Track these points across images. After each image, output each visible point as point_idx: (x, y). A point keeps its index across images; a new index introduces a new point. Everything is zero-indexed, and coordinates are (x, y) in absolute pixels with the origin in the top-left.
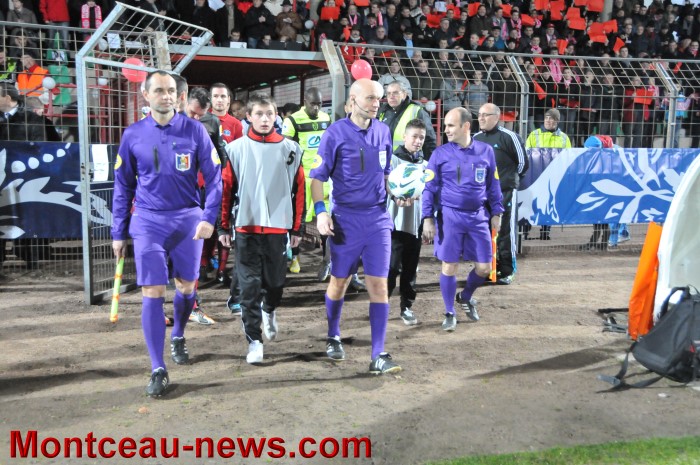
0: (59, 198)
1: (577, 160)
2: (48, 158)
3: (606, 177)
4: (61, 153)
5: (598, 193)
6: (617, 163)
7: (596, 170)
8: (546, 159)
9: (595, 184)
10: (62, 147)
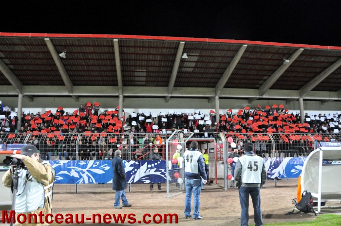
0: (158, 173)
1: (290, 161)
2: (156, 164)
3: (298, 165)
4: (159, 163)
5: (297, 169)
6: (301, 161)
7: (295, 163)
8: (281, 160)
9: (296, 167)
10: (159, 161)
